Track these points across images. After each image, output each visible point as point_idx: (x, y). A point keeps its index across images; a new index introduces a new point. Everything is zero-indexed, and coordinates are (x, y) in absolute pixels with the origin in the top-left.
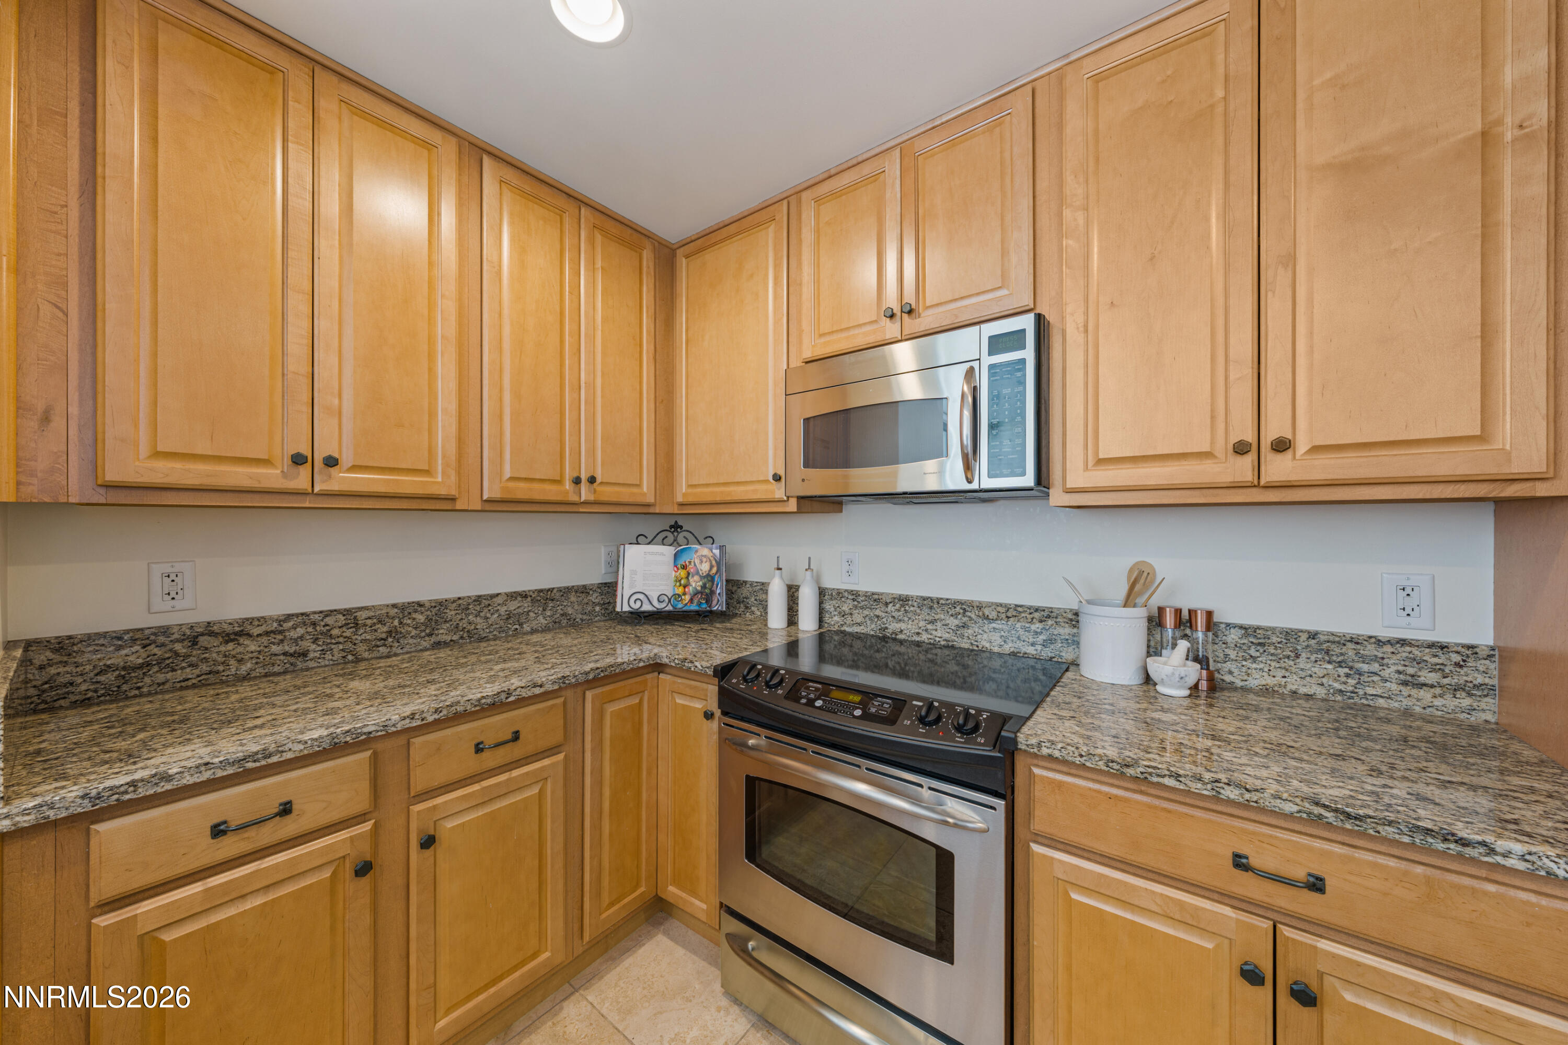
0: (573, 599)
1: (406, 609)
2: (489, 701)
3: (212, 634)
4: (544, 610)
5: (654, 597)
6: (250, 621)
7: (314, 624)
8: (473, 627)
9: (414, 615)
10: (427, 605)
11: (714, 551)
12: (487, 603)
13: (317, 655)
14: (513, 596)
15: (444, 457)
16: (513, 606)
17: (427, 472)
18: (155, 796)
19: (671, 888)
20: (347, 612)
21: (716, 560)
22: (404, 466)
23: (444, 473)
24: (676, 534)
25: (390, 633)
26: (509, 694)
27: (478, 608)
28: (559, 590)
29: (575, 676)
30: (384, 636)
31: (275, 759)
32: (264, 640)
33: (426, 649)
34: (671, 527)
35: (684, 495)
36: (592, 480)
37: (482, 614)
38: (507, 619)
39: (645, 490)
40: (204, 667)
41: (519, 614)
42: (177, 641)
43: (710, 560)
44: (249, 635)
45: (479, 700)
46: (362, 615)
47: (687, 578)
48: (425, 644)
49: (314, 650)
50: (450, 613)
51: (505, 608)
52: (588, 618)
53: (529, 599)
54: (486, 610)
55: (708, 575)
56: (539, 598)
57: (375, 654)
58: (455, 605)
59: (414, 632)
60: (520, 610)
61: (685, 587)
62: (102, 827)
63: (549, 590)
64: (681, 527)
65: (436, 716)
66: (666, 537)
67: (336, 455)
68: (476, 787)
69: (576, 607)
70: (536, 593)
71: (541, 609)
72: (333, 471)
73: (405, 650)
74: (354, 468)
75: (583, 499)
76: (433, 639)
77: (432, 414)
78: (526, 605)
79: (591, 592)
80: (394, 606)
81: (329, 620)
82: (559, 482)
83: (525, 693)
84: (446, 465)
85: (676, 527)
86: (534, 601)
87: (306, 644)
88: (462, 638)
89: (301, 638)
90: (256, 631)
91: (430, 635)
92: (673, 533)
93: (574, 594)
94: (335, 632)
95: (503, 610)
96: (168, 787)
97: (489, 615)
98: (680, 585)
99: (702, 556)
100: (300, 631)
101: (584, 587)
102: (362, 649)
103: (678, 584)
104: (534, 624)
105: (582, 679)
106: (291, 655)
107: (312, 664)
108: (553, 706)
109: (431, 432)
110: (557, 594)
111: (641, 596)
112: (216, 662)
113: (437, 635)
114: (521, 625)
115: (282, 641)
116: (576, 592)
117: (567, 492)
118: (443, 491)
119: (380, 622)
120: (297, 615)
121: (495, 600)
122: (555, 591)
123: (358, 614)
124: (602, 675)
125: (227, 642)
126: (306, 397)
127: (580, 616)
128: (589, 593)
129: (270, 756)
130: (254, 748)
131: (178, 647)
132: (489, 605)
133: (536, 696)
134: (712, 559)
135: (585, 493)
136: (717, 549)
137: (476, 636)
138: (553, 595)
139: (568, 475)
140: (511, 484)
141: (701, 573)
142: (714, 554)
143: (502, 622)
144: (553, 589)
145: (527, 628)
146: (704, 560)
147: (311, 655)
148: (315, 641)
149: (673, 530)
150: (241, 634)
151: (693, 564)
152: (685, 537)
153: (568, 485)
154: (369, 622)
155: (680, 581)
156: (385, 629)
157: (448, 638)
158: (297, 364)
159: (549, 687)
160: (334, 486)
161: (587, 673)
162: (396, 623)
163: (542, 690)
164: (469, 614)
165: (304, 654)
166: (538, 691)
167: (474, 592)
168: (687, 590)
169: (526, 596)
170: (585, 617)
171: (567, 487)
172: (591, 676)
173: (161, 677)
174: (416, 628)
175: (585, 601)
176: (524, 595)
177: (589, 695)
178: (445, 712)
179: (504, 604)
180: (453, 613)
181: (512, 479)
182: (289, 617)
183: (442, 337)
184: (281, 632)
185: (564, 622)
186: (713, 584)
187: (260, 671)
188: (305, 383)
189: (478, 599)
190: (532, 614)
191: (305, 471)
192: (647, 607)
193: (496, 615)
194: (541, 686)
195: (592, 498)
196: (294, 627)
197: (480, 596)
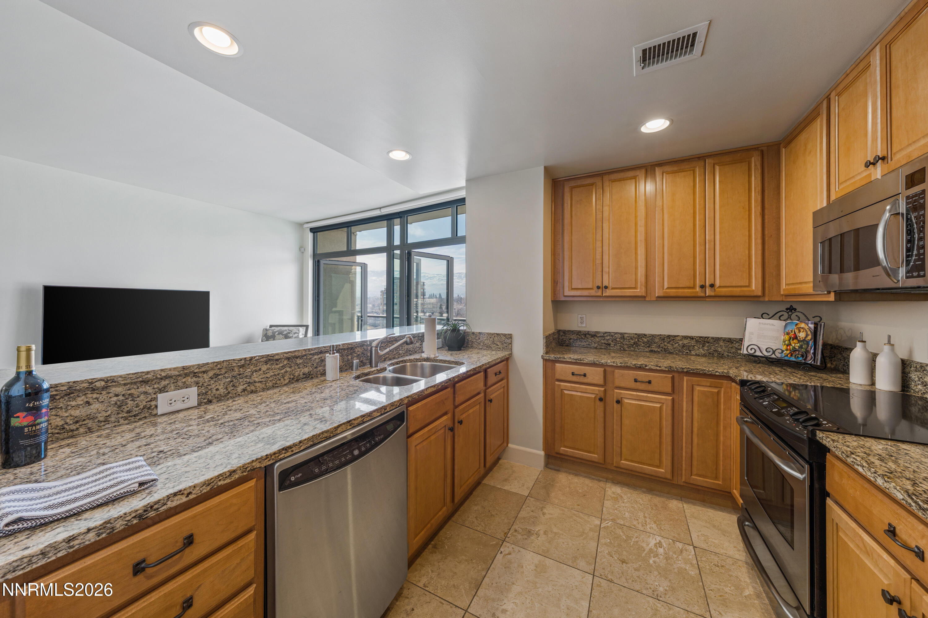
0: (721, 344)
1: (640, 336)
2: (638, 366)
3: (589, 334)
4: (703, 346)
5: (764, 348)
6: (597, 332)
7: (612, 336)
8: (666, 347)
9: (643, 339)
10: (648, 335)
11: (809, 325)
12: (673, 338)
13: (613, 345)
14: (686, 337)
15: (640, 282)
16: (686, 342)
17: (635, 288)
18: (563, 361)
19: (735, 491)
20: (621, 334)
21: (811, 331)
22: (627, 287)
23: (640, 288)
24: (790, 313)
25: (634, 343)
26: (646, 366)
27: (669, 340)
28: (713, 338)
29: (676, 368)
30: (632, 344)
31: (582, 362)
32: (600, 338)
33: (647, 352)
34: (787, 309)
35: (784, 290)
36: (712, 286)
37: (671, 343)
38: (683, 347)
39: (754, 288)
40: (588, 343)
41: (689, 346)
42: (582, 335)
43: (806, 331)
44: (597, 336)
45: (635, 364)
46: (626, 335)
47: (789, 340)
48: (647, 350)
49: (612, 344)
50: (657, 340)
51: (682, 342)
52: (732, 355)
53: (694, 340)
54: (672, 341)
55: (804, 340)
56: (700, 340)
57: (630, 350)
58: (658, 337)
59: (643, 345)
60: (690, 344)
61: (787, 346)
62: (557, 364)
63: (706, 337)
64: (795, 309)
65: (620, 365)
66: (783, 315)
67: (608, 285)
68: (635, 393)
69: (724, 348)
70: (698, 338)
71: (701, 346)
72: (607, 290)
73: (640, 350)
74: (613, 288)
75: (707, 295)
76: (650, 349)
77: (636, 268)
78: (693, 342)
79: (734, 342)
80: (636, 334)
81: (616, 335)
82: (694, 287)
83: (653, 367)
84: (641, 285)
85: (791, 309)
86: (697, 341)
87: (610, 342)
88: (662, 351)
89: (609, 339)
90: (598, 335)
91: (649, 347)
92: (788, 313)
93: (722, 341)
94: (618, 340)
95: (681, 343)
96: (565, 360)
97: (673, 344)
98: (785, 345)
99: (800, 328)
100: (608, 337)
101: (730, 339)
102: (625, 346)
103: (784, 344)
104: (697, 352)
105: (681, 370)
106: (606, 344)
107: (611, 348)
108: (666, 377)
109: (636, 274)
110: (711, 340)
111: (756, 347)
112: (590, 342)
113: (652, 347)
114: (690, 351)
115: (604, 339)
116: (724, 341)
117: (697, 292)
118: (640, 294)
119: (631, 339)
120: (608, 332)
121: (677, 338)
122: (710, 338)
123: (625, 335)
124: (692, 371)
125: (592, 337)
126: (600, 270)
127: (727, 353)
128: (733, 343)
129: (581, 360)
130: (579, 358)
131: (582, 336)
132: (674, 340)
133: (657, 370)
134: (808, 330)
135: (709, 292)
136: (812, 324)
137: (668, 351)
138: (708, 340)
139: (698, 283)
140: (667, 290)
141: (799, 338)
142: (809, 327)
143: (680, 348)
144: (709, 337)
145: (693, 353)
146: (802, 330)
147: (611, 345)
148: (612, 341)
149: (788, 311)
150: (595, 335)
151: (793, 332)
152: (797, 316)
153: (698, 289)
154: (628, 338)
155: (785, 342)
156: (633, 342)
157: (656, 350)
158: (599, 261)
159: (663, 368)
160: (607, 294)
161: (683, 369)
162: (636, 340)
163: (660, 369)
164: (665, 342)
165: (609, 345)
166: (658, 368)
167: (667, 333)
168: (788, 348)
169: (693, 339)
170: (730, 354)
171: (698, 290)
172: (685, 370)
173: (580, 343)
174: (643, 343)
175: (730, 346)
176: (692, 338)
177: (685, 378)
178: (623, 364)
179: (681, 340)
180: (658, 340)
181: (668, 288)
182: (606, 333)
183: (640, 241)
184: (604, 337)
185: (716, 355)
186: (808, 346)
187: (599, 347)
188: (600, 265)
189: (669, 336)
190: (696, 347)
191: (600, 290)
192: (758, 353)
193: (677, 345)
194: (660, 367)
195: (713, 294)
196: (607, 336)
197: (669, 335)
